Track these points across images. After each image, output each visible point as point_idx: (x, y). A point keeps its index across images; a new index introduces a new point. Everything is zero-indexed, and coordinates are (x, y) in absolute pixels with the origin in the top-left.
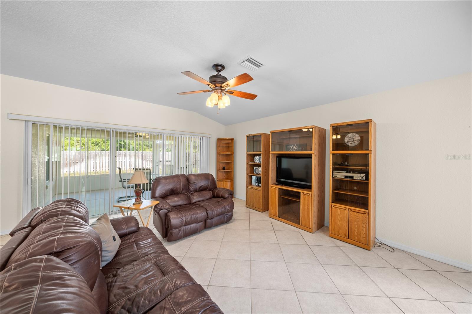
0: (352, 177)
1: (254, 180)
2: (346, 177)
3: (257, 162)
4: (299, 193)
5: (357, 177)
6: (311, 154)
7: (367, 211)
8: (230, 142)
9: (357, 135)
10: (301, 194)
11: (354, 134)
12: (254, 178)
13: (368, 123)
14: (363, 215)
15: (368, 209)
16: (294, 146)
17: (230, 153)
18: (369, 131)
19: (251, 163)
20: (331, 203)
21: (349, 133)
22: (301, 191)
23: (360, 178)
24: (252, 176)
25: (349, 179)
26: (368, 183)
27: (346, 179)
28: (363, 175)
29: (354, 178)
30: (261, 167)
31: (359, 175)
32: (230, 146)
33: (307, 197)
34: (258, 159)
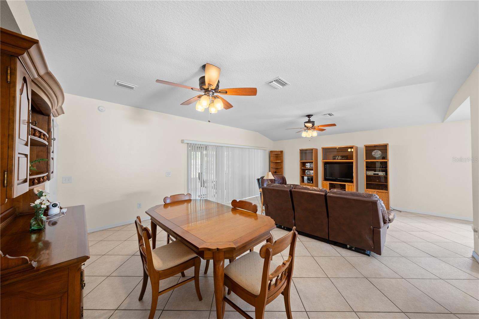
0: (378, 174)
1: (306, 179)
2: (374, 174)
3: (308, 167)
4: (345, 185)
5: (381, 174)
6: (353, 162)
7: (387, 191)
8: (280, 153)
9: (379, 151)
10: (346, 185)
11: (378, 151)
12: (306, 178)
13: (387, 145)
14: (385, 194)
15: (387, 190)
16: (338, 157)
17: (280, 161)
18: (386, 149)
19: (303, 168)
20: (365, 189)
21: (375, 150)
22: (346, 184)
23: (383, 174)
24: (304, 177)
25: (376, 175)
26: (387, 177)
27: (375, 175)
28: (384, 173)
29: (379, 174)
30: (313, 170)
31: (382, 173)
32: (279, 156)
33: (350, 187)
34: (309, 166)
